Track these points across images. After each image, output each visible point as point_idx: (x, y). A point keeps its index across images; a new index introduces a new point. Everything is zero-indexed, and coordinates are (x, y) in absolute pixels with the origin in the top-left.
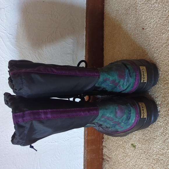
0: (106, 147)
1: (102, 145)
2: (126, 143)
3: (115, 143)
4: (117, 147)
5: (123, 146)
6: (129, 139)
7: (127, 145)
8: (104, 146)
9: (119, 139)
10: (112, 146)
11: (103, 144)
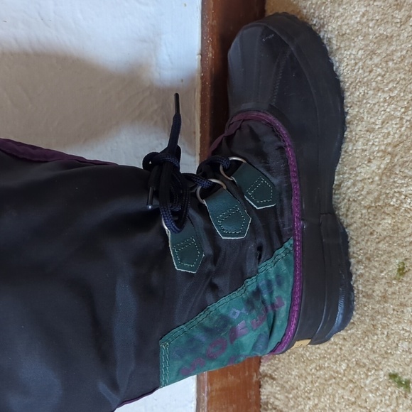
0: (274, 379)
1: (257, 370)
2: (365, 370)
3: (314, 365)
4: (323, 381)
5: (351, 381)
6: (381, 355)
7: (367, 376)
8: (266, 375)
9: (330, 354)
10: (300, 376)
11: (262, 369)
